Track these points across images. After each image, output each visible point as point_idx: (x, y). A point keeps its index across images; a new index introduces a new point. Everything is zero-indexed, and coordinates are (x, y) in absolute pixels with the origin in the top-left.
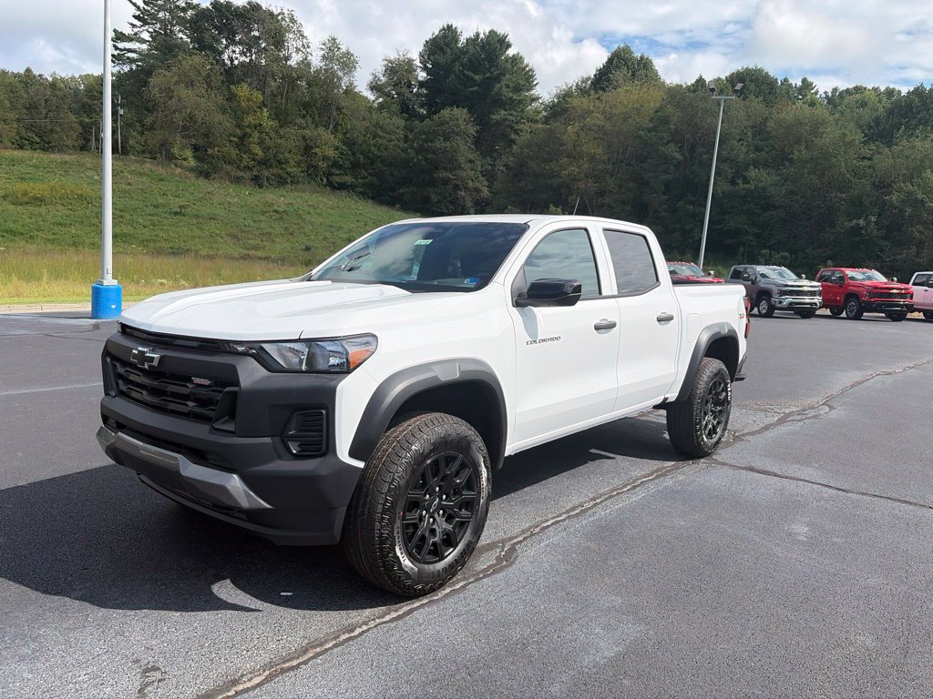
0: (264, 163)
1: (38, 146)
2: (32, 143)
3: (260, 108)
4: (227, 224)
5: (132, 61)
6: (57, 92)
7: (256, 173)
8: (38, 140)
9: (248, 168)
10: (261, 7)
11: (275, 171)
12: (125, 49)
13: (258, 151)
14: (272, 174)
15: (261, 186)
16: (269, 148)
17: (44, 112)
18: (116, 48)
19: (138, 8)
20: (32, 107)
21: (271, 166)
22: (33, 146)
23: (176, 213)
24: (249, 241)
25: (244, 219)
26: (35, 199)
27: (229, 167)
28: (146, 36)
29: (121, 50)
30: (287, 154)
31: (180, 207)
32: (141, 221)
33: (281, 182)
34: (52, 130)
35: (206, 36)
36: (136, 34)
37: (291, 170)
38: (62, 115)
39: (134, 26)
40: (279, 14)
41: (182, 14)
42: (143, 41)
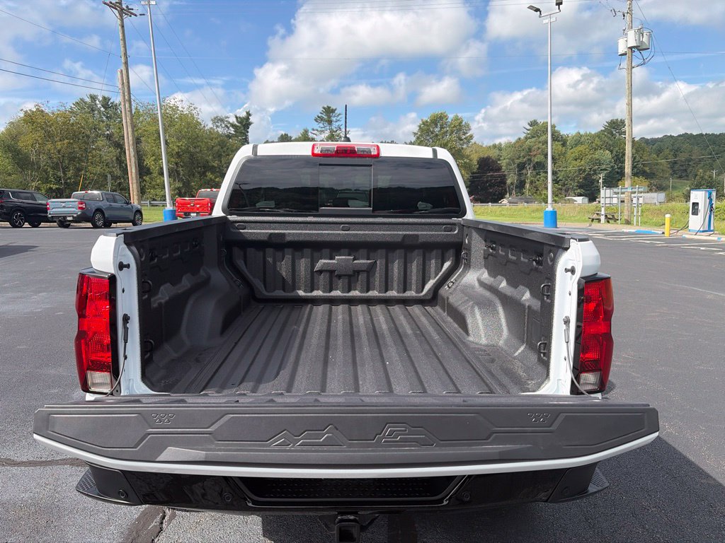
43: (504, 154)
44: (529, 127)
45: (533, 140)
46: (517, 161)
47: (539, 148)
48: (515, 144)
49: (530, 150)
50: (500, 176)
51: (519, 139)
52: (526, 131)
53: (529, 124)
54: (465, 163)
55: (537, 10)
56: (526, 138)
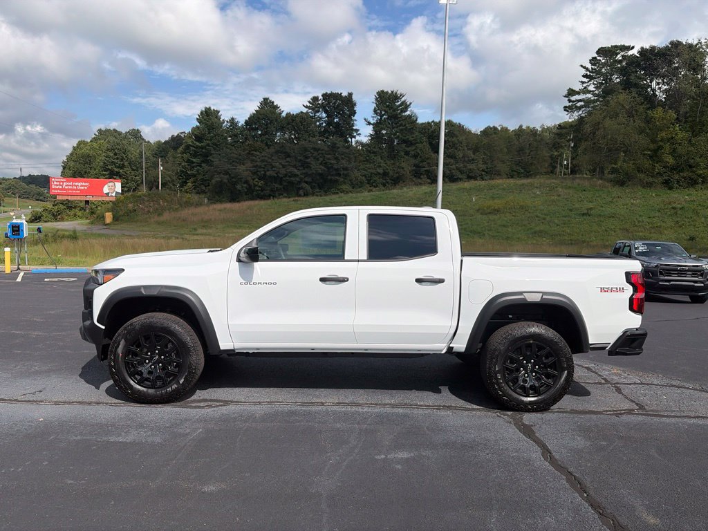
0: (676, 169)
1: (523, 175)
2: (519, 174)
3: (673, 125)
4: (622, 221)
5: (580, 108)
6: (537, 138)
7: (667, 178)
8: (522, 171)
9: (660, 174)
10: (682, 43)
11: (685, 174)
12: (577, 100)
13: (670, 160)
14: (682, 177)
15: (671, 188)
16: (680, 156)
17: (528, 151)
18: (570, 101)
19: (587, 69)
20: (521, 150)
21: (682, 171)
22: (519, 175)
23: (583, 214)
24: (638, 234)
25: (640, 216)
26: (495, 210)
27: (642, 176)
28: (592, 88)
29: (574, 101)
30: (698, 160)
31: (587, 209)
32: (556, 221)
33: (692, 183)
34: (531, 164)
35: (632, 77)
36: (585, 88)
37: (701, 172)
38: (539, 153)
39: (583, 83)
40: (697, 44)
41: (619, 65)
42: (589, 92)
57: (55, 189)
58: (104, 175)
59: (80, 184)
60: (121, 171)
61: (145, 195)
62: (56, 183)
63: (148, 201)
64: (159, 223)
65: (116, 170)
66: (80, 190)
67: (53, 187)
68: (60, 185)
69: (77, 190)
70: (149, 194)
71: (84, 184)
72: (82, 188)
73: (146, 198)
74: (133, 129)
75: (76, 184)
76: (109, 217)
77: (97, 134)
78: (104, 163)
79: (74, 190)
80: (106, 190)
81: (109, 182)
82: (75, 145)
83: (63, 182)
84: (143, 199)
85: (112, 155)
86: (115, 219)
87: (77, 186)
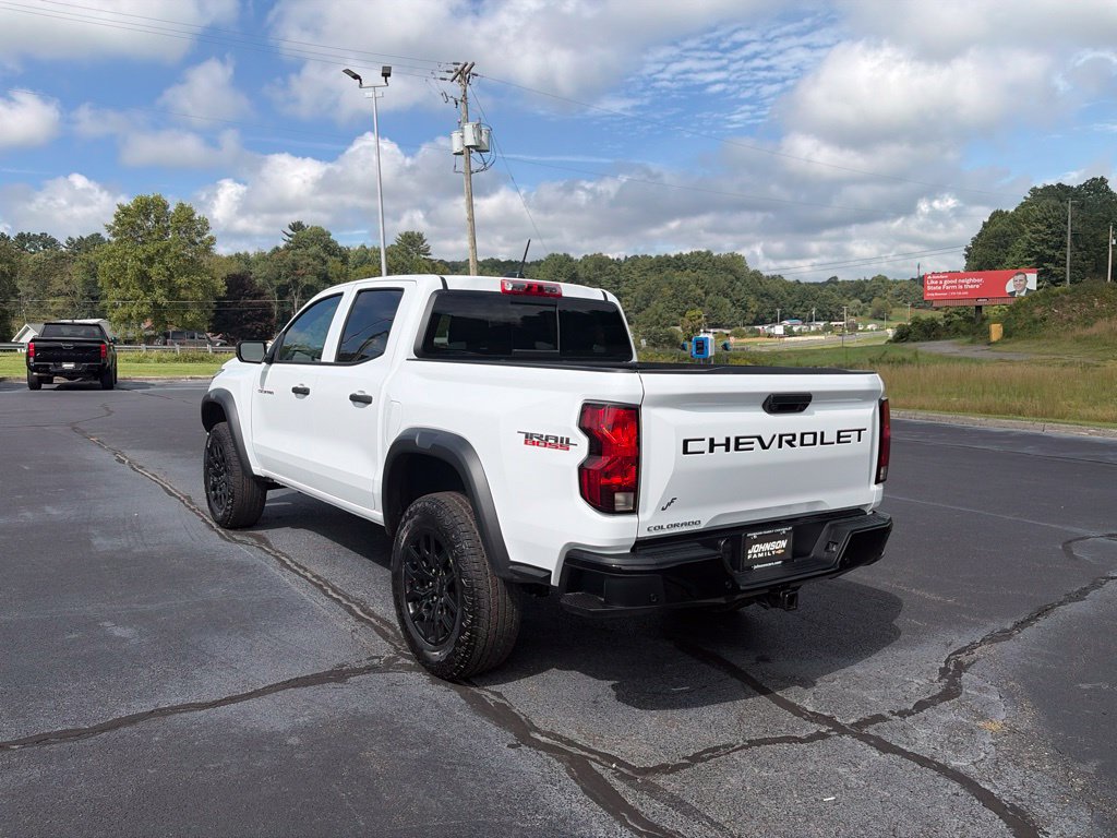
43: (256, 270)
44: (290, 232)
45: (298, 251)
46: (275, 282)
47: (308, 264)
48: (271, 255)
49: (295, 266)
50: (263, 305)
51: (277, 248)
52: (287, 238)
53: (290, 227)
54: (203, 281)
55: (356, 77)
56: (287, 248)
57: (931, 292)
58: (1028, 263)
59: (968, 281)
60: (1057, 254)
61: (1066, 293)
62: (932, 282)
63: (1072, 301)
64: (1078, 340)
65: (1048, 252)
66: (969, 290)
67: (929, 288)
68: (939, 285)
69: (964, 290)
70: (1075, 291)
71: (974, 280)
72: (972, 287)
73: (1067, 298)
74: (1094, 179)
75: (963, 281)
76: (996, 331)
77: (1029, 196)
78: (1030, 243)
79: (959, 290)
80: (1010, 287)
81: (1017, 274)
82: (987, 220)
83: (943, 280)
84: (1062, 299)
85: (1041, 228)
86: (1008, 334)
87: (963, 284)
